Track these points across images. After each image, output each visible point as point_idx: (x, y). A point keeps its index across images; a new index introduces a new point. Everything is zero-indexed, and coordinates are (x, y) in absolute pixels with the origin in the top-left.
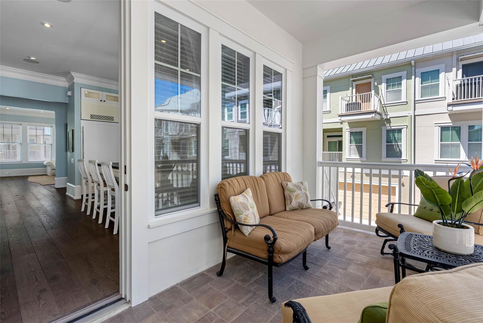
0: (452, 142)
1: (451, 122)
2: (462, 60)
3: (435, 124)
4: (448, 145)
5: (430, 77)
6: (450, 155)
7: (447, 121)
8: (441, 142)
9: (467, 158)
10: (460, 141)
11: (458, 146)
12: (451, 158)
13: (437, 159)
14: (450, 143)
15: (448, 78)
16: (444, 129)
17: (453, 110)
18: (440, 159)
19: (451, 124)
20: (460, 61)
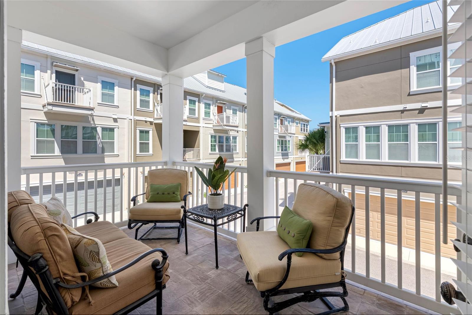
0: (47, 138)
1: (46, 119)
2: (56, 66)
3: (30, 119)
4: (43, 141)
5: (24, 70)
6: (46, 151)
7: (42, 118)
8: (37, 138)
9: (60, 153)
10: (54, 138)
11: (53, 142)
12: (46, 153)
13: (34, 155)
14: (46, 140)
15: (43, 78)
16: (39, 125)
17: (53, 110)
18: (36, 155)
19: (47, 122)
20: (54, 66)
